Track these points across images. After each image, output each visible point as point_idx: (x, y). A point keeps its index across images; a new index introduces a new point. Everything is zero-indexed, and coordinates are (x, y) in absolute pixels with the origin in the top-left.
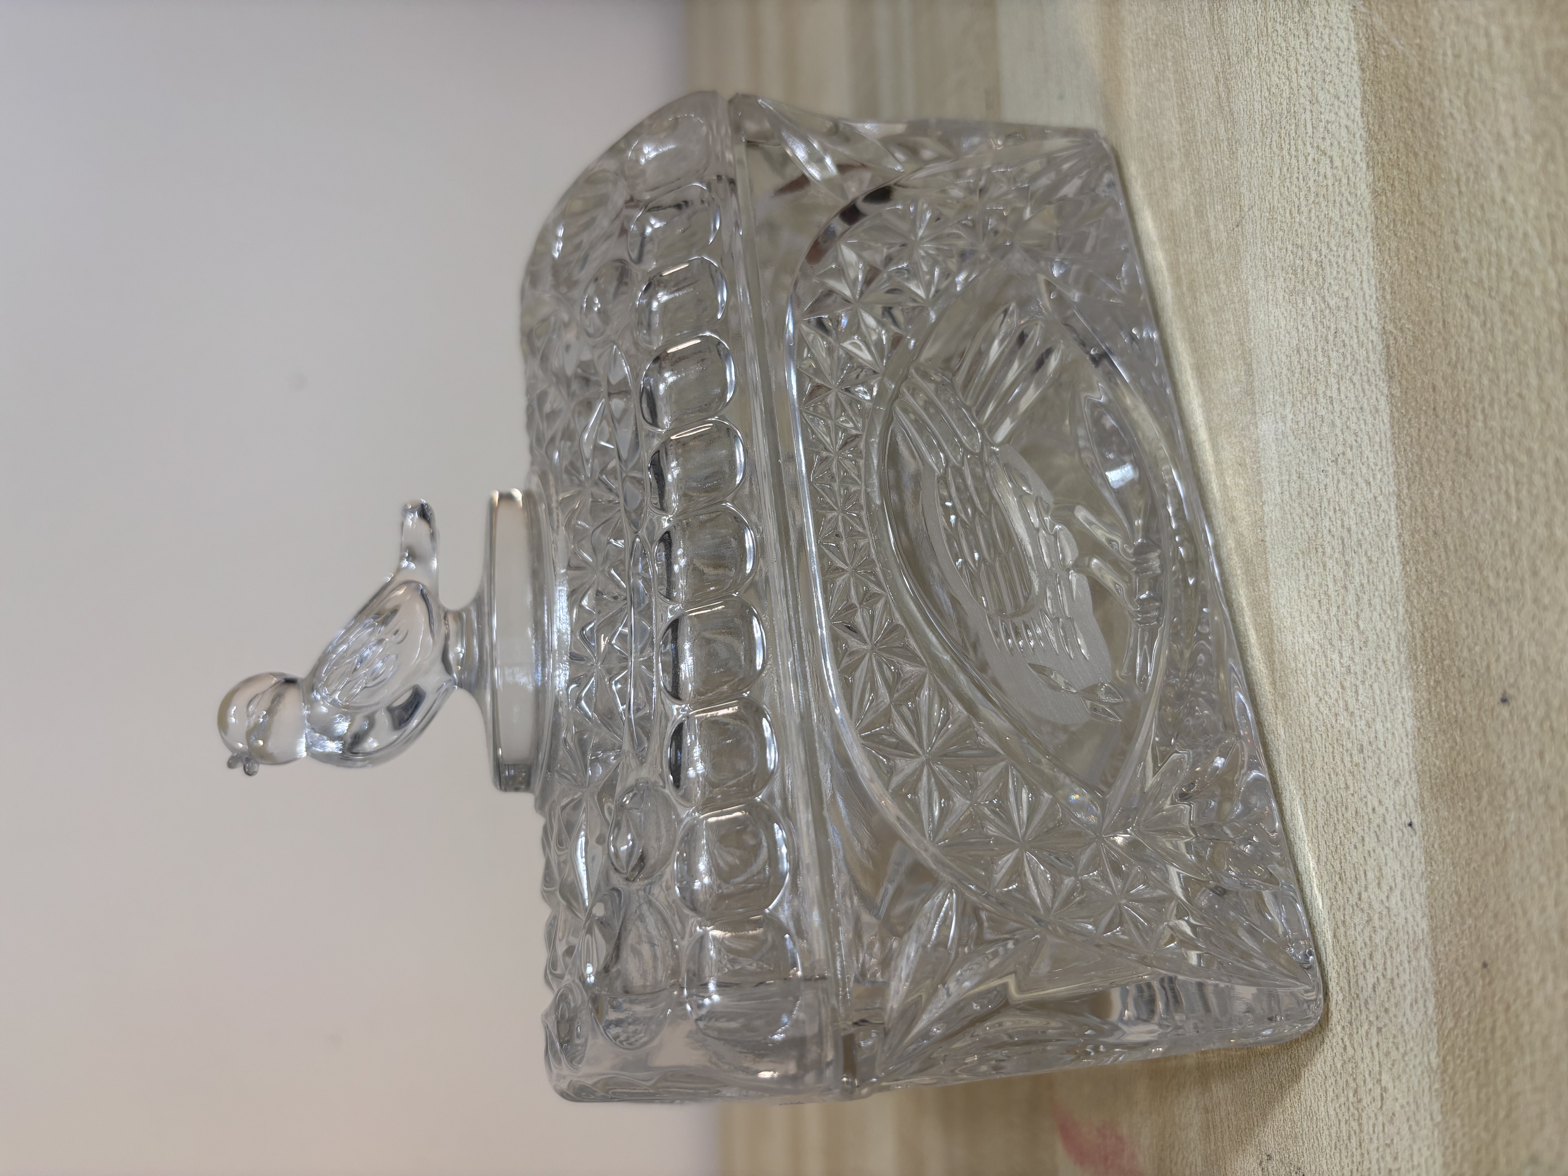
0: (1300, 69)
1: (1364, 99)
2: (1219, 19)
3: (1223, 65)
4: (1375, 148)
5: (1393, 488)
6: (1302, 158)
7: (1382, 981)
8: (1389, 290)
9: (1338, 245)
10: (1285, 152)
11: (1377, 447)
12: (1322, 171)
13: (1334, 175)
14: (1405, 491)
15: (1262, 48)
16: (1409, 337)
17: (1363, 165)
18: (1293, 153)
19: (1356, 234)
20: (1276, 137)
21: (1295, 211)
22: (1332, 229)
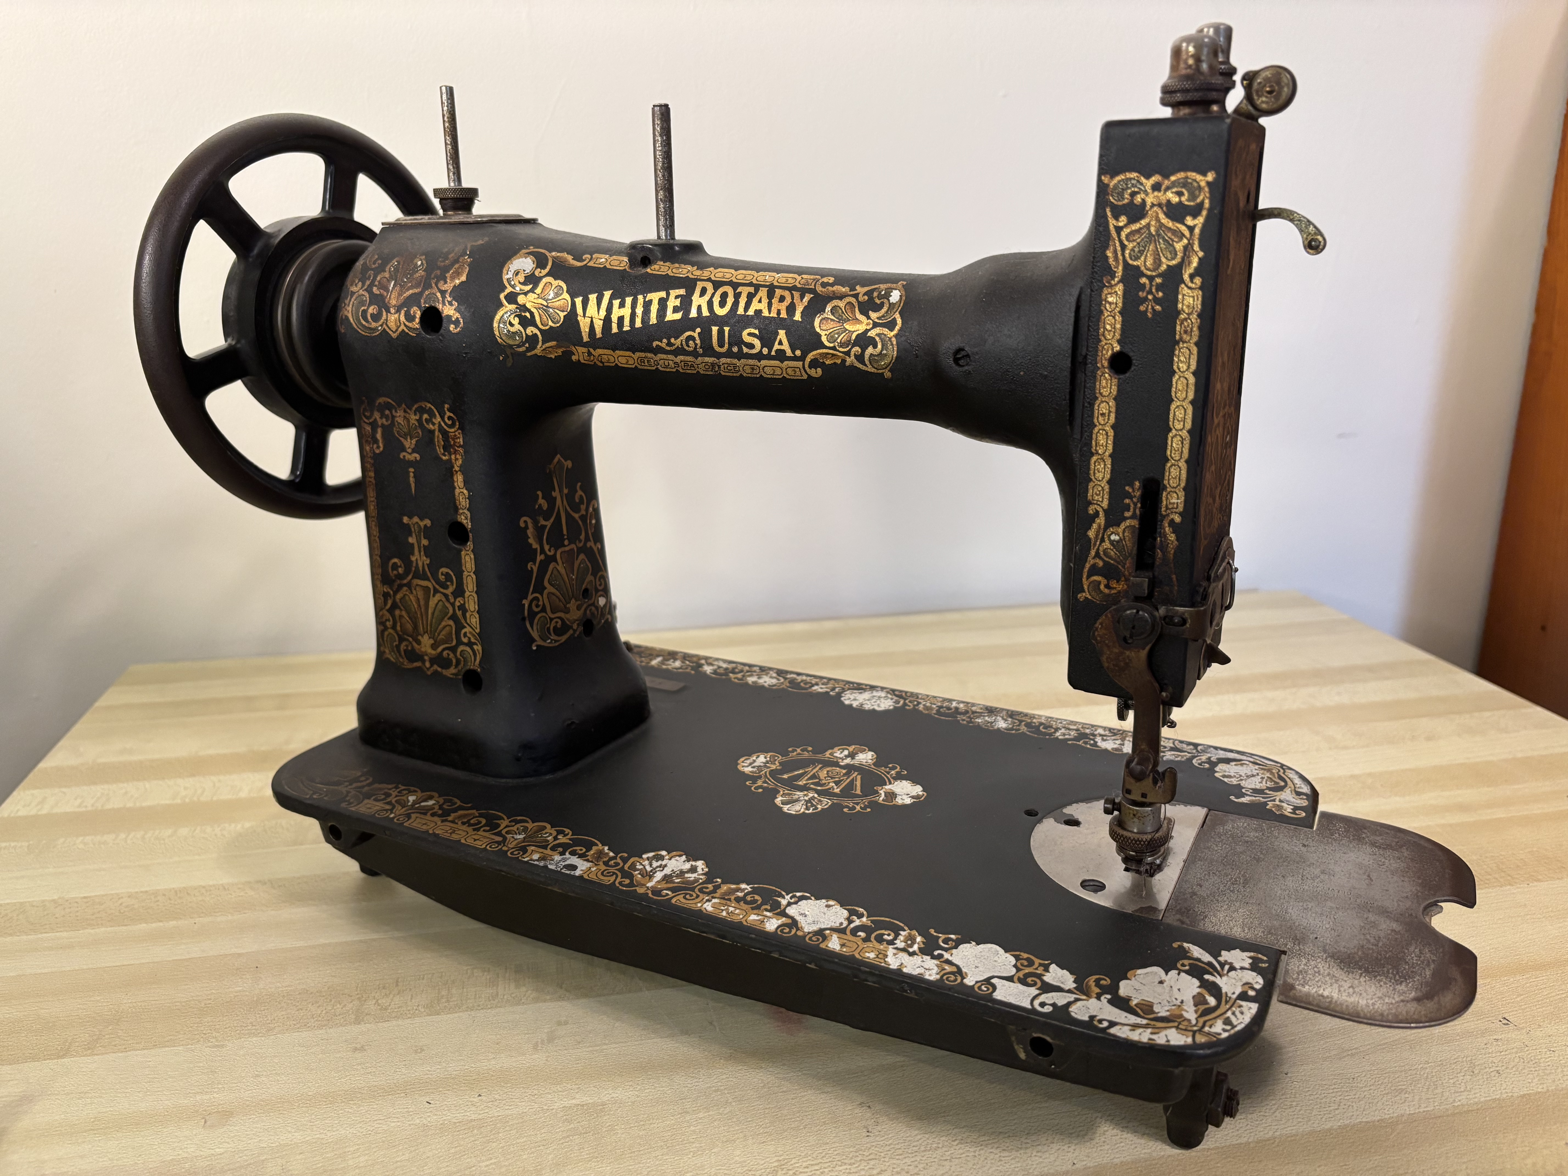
0: (1372, 1091)
1: (1367, 1122)
2: (1384, 1048)
3: (1364, 1051)
4: (1348, 1129)
5: (1212, 1147)
6: (1334, 1095)
7: (997, 1156)
8: (1293, 1138)
9: (1302, 1114)
10: (1333, 1087)
11: (1225, 1138)
12: (1331, 1105)
13: (1331, 1111)
14: (1213, 1152)
15: (1376, 1072)
16: (1276, 1149)
17: (1339, 1124)
18: (1335, 1090)
19: (1310, 1123)
20: (1339, 1081)
21: (1310, 1093)
22: (1309, 1111)
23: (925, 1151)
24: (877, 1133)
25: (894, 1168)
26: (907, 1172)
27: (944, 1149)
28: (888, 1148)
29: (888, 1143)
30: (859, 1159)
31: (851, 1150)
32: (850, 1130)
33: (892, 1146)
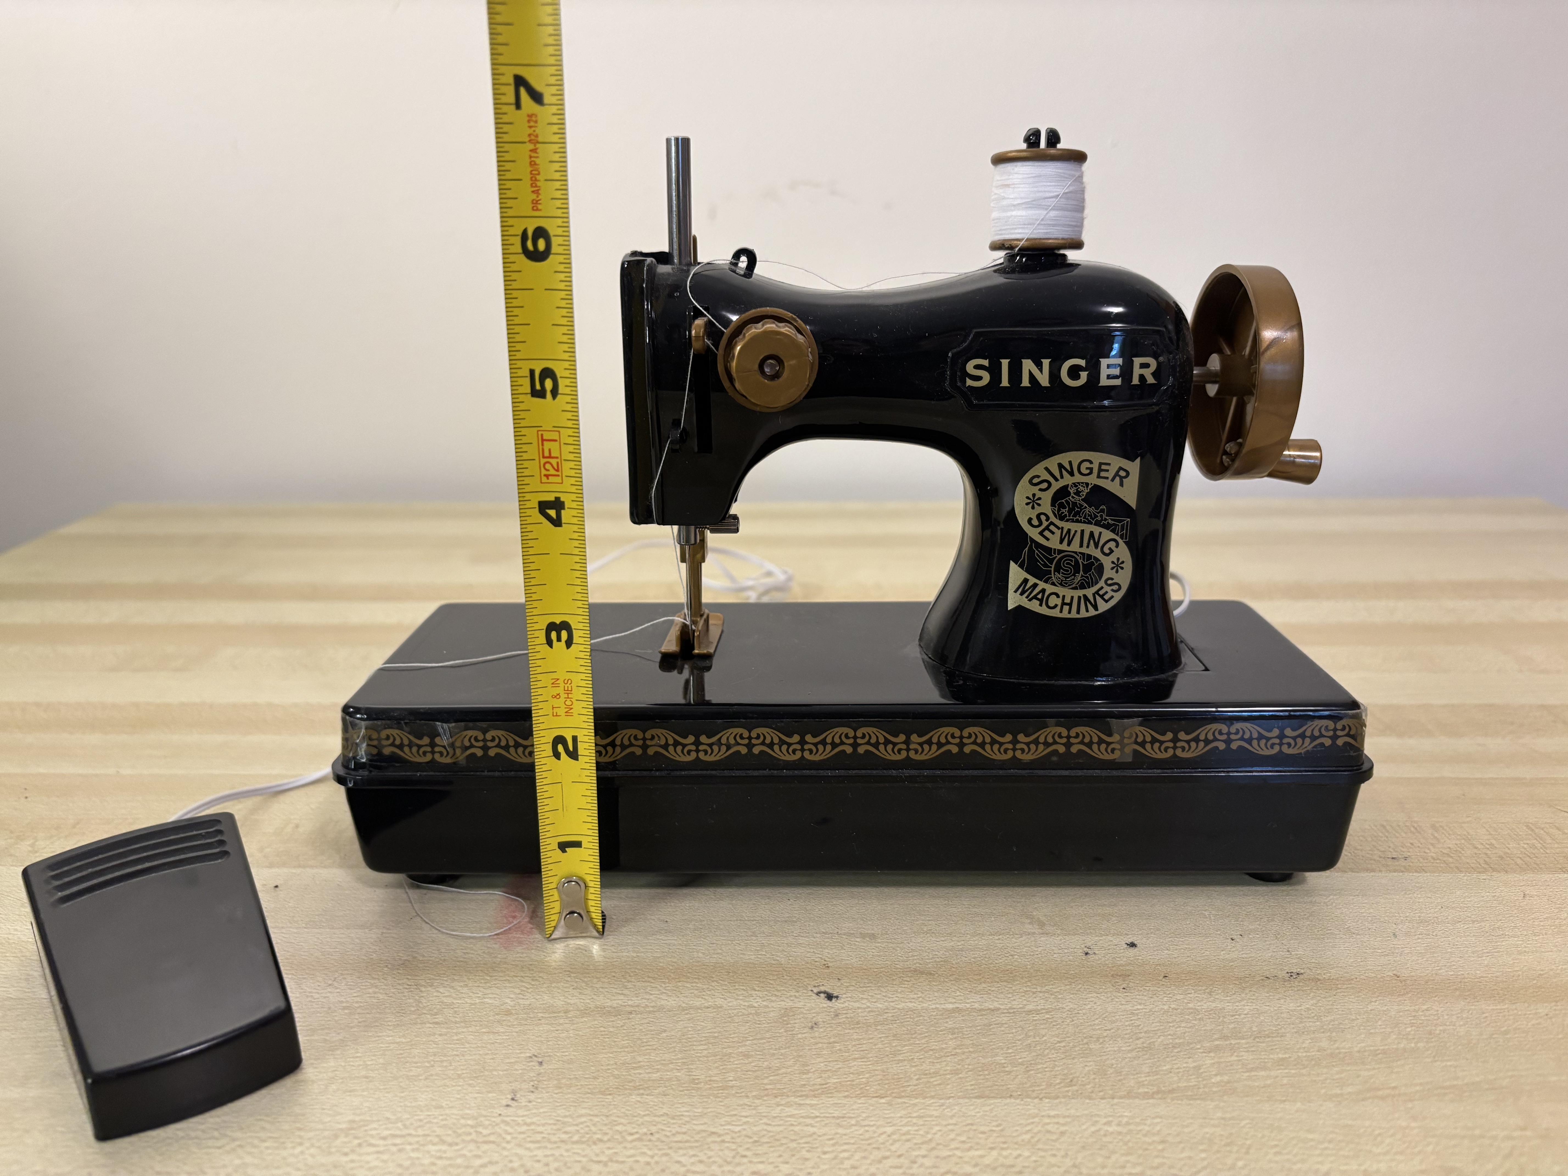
23: (577, 1142)
24: (524, 1104)
25: (511, 1161)
26: (526, 1172)
27: (608, 1145)
28: (524, 1128)
29: (529, 1121)
30: (468, 1138)
31: (470, 1122)
32: (489, 1092)
33: (533, 1127)
